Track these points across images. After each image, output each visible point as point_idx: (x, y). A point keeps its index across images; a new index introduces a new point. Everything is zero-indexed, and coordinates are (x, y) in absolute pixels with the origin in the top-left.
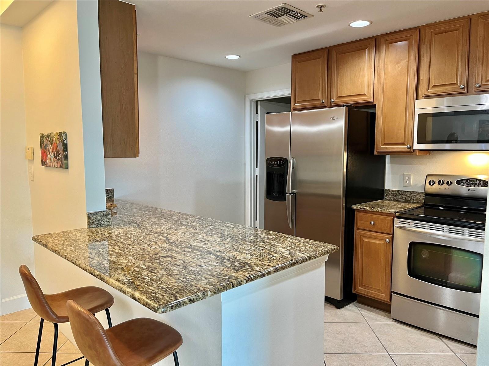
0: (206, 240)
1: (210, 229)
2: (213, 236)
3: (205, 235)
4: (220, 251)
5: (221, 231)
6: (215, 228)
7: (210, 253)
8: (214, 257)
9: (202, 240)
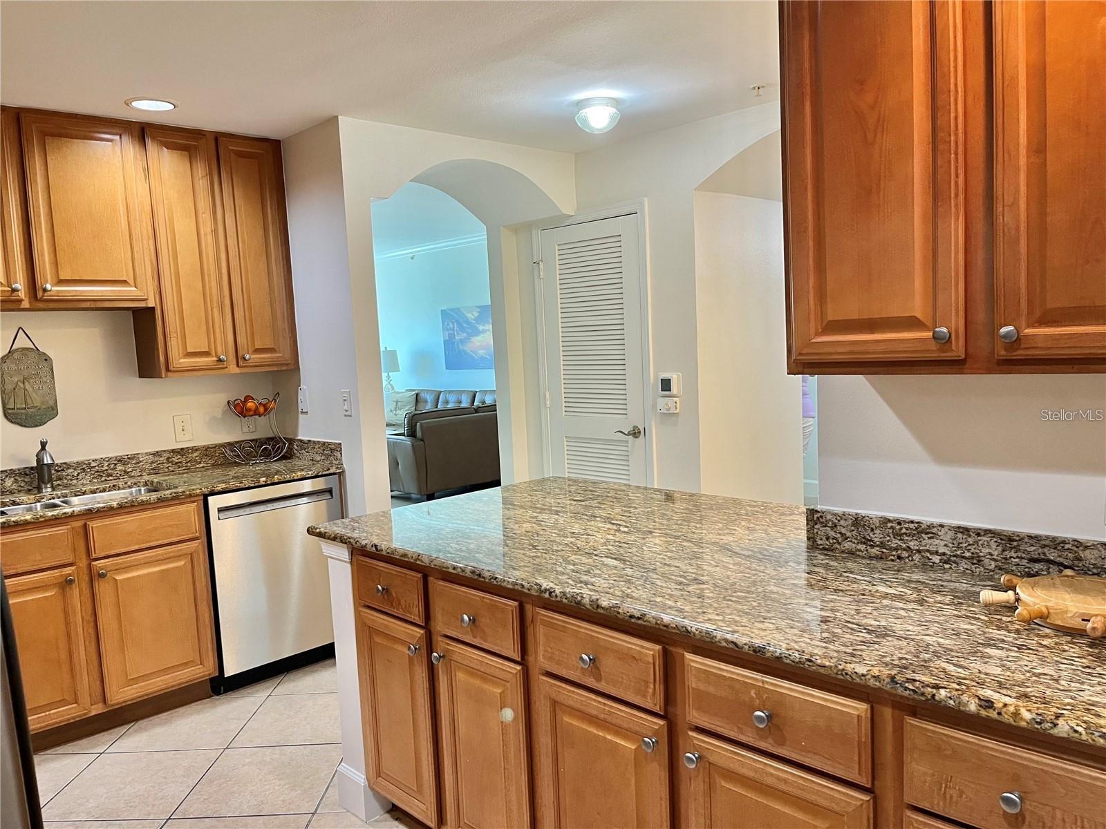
0: (535, 523)
1: (535, 547)
2: (523, 530)
3: (542, 532)
4: (508, 509)
5: (508, 542)
6: (524, 549)
7: (522, 507)
8: (516, 503)
9: (543, 523)
